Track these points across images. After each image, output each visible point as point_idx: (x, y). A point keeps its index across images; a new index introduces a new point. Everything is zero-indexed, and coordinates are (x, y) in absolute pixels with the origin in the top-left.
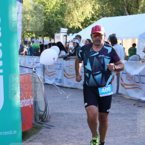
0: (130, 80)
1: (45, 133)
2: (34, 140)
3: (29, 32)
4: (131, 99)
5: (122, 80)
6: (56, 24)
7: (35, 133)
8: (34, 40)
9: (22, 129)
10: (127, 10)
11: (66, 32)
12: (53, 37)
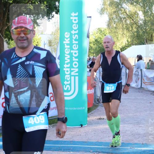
0: (148, 80)
1: (100, 109)
2: (94, 113)
3: (92, 53)
4: (149, 91)
5: (144, 80)
7: (95, 109)
9: (88, 106)
10: (146, 41)
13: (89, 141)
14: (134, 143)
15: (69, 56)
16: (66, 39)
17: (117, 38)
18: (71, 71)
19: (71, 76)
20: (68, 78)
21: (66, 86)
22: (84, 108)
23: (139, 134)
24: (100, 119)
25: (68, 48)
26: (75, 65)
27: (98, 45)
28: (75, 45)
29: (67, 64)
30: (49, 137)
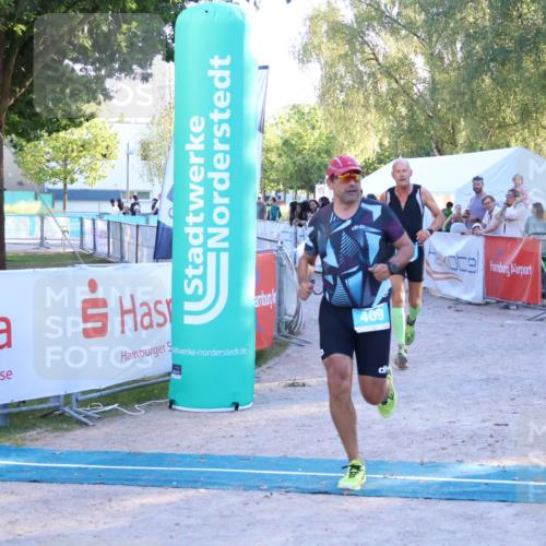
1: (295, 355)
2: (275, 367)
3: (273, 181)
4: (444, 298)
5: (428, 264)
6: (319, 169)
7: (277, 354)
8: (281, 194)
9: (257, 344)
10: (437, 147)
12: (312, 189)
13: (258, 454)
14: (395, 461)
15: (201, 191)
16: (192, 138)
18: (207, 236)
19: (206, 250)
20: (198, 256)
21: (190, 281)
22: (244, 351)
23: (412, 433)
24: (293, 385)
25: (200, 165)
26: (221, 215)
28: (221, 156)
29: (196, 213)
30: (134, 441)
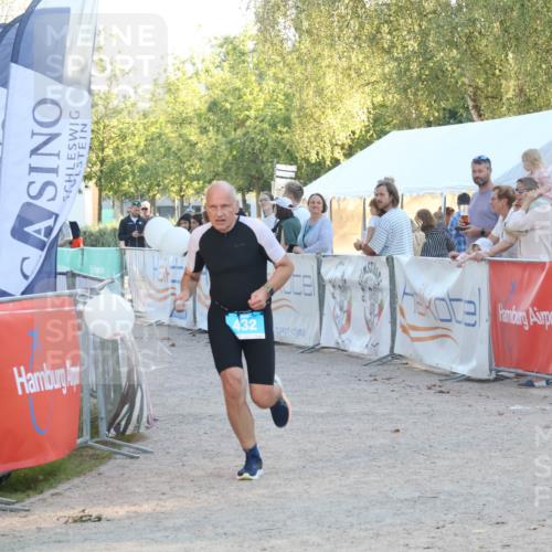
4: (430, 373)
5: (402, 314)
11: (293, 175)
17: (320, 92)
27: (224, 135)
